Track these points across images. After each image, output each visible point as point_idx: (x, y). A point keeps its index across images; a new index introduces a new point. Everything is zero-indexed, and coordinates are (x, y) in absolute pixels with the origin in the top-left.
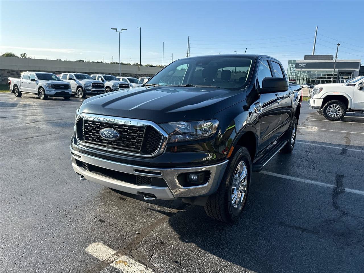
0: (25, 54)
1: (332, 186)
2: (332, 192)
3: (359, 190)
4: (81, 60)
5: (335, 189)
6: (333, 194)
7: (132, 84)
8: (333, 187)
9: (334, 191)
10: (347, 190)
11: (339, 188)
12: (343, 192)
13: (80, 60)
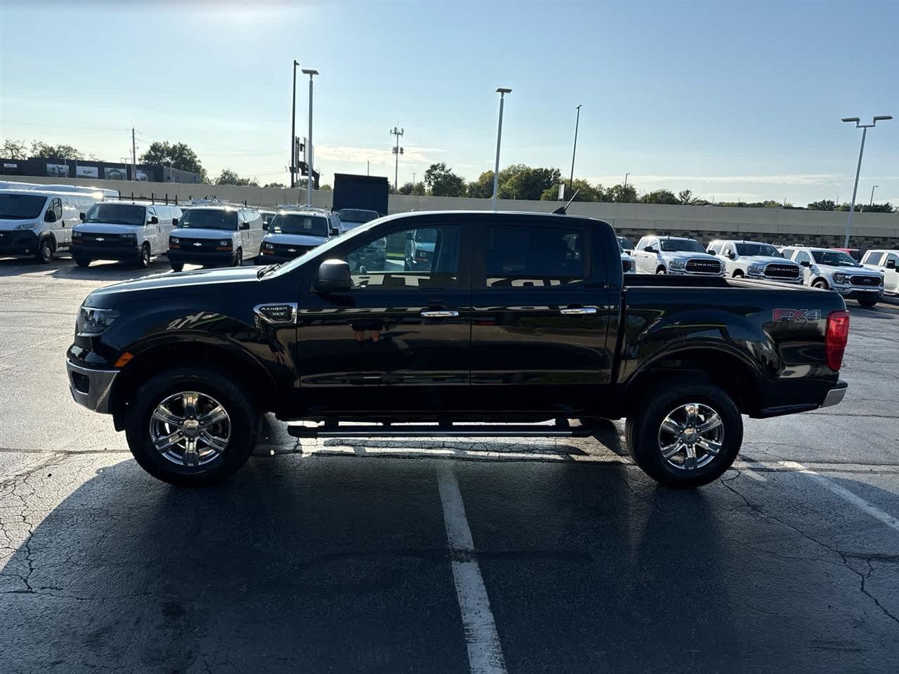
0: (688, 192)
4: (826, 201)
7: (819, 268)
13: (824, 201)
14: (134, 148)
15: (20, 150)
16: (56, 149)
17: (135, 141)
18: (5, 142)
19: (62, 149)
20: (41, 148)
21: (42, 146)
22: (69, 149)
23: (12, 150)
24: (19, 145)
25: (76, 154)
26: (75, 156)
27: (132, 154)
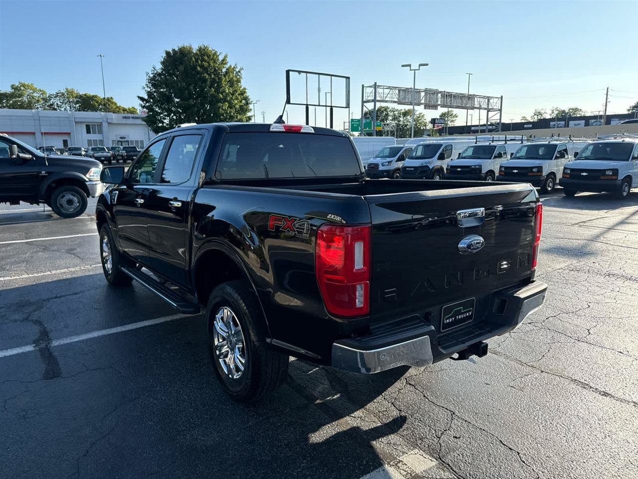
1: (55, 343)
2: (51, 335)
3: (11, 356)
5: (49, 340)
6: (47, 333)
8: (53, 343)
9: (49, 338)
10: (29, 348)
11: (43, 345)
12: (36, 342)
14: (606, 103)
15: (543, 115)
16: (567, 111)
17: (608, 96)
18: (535, 111)
19: (571, 111)
20: (557, 112)
21: (558, 110)
22: (576, 110)
23: (538, 116)
24: (542, 112)
25: (581, 113)
26: (580, 114)
27: (604, 107)
